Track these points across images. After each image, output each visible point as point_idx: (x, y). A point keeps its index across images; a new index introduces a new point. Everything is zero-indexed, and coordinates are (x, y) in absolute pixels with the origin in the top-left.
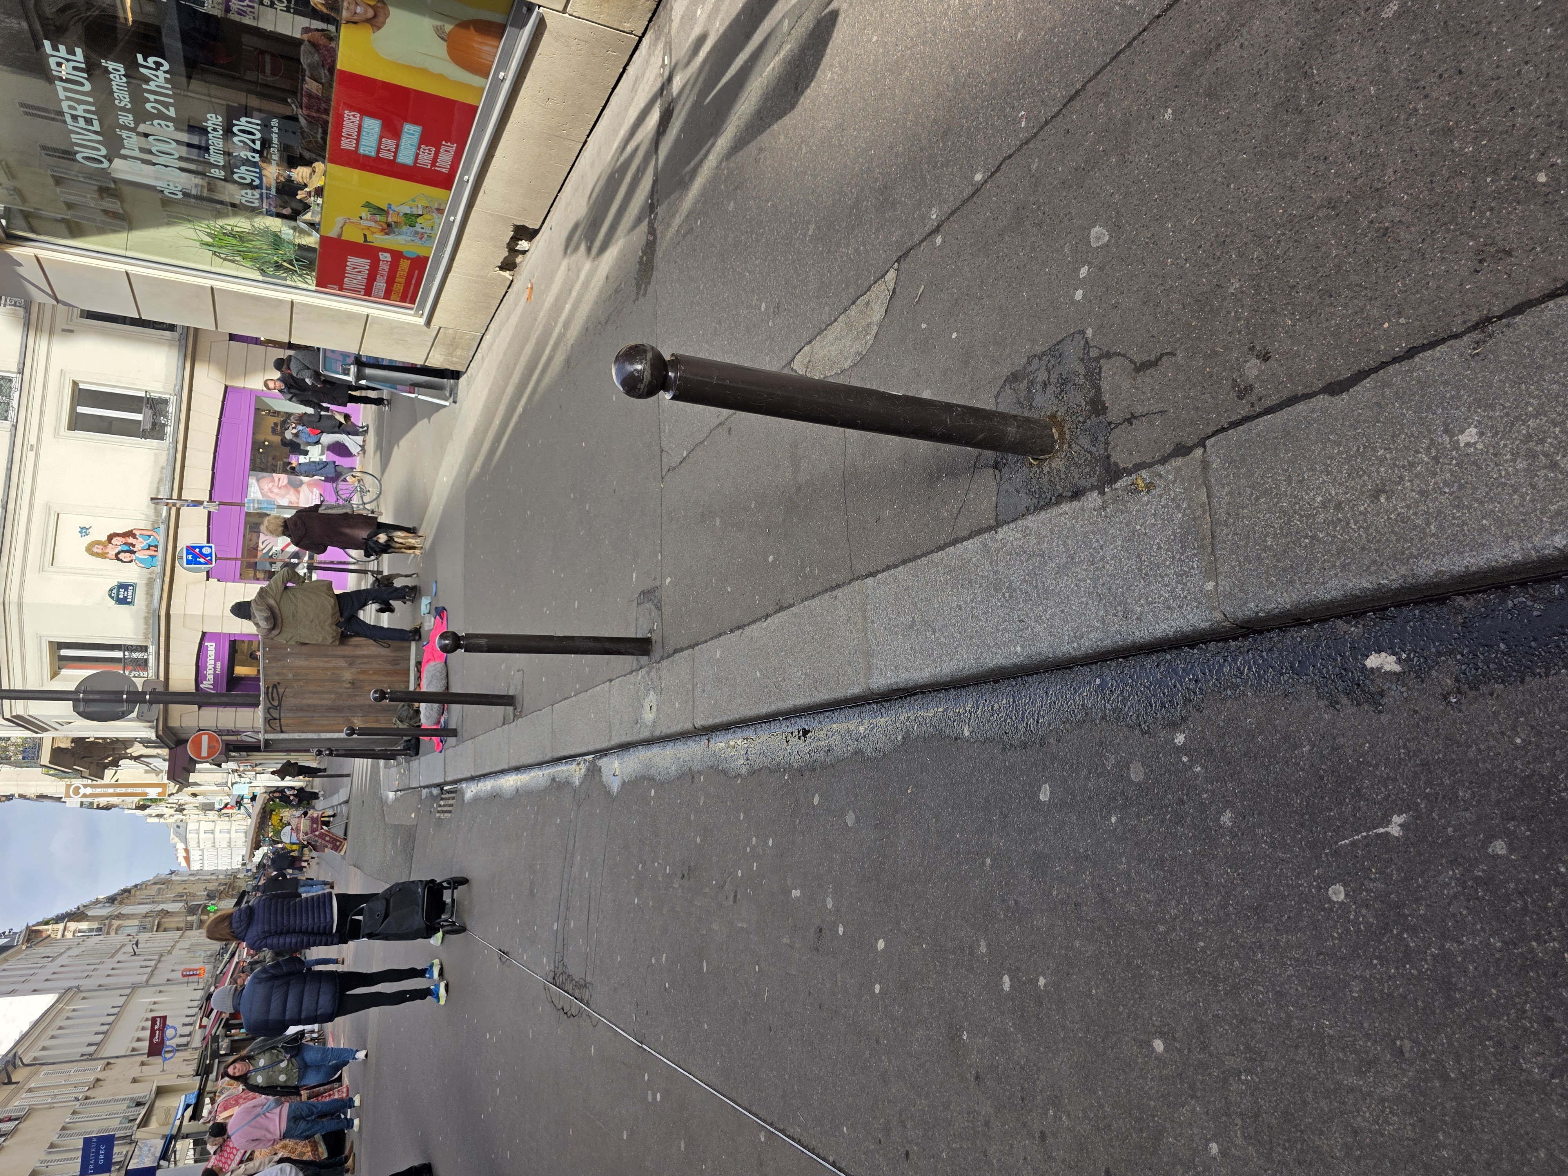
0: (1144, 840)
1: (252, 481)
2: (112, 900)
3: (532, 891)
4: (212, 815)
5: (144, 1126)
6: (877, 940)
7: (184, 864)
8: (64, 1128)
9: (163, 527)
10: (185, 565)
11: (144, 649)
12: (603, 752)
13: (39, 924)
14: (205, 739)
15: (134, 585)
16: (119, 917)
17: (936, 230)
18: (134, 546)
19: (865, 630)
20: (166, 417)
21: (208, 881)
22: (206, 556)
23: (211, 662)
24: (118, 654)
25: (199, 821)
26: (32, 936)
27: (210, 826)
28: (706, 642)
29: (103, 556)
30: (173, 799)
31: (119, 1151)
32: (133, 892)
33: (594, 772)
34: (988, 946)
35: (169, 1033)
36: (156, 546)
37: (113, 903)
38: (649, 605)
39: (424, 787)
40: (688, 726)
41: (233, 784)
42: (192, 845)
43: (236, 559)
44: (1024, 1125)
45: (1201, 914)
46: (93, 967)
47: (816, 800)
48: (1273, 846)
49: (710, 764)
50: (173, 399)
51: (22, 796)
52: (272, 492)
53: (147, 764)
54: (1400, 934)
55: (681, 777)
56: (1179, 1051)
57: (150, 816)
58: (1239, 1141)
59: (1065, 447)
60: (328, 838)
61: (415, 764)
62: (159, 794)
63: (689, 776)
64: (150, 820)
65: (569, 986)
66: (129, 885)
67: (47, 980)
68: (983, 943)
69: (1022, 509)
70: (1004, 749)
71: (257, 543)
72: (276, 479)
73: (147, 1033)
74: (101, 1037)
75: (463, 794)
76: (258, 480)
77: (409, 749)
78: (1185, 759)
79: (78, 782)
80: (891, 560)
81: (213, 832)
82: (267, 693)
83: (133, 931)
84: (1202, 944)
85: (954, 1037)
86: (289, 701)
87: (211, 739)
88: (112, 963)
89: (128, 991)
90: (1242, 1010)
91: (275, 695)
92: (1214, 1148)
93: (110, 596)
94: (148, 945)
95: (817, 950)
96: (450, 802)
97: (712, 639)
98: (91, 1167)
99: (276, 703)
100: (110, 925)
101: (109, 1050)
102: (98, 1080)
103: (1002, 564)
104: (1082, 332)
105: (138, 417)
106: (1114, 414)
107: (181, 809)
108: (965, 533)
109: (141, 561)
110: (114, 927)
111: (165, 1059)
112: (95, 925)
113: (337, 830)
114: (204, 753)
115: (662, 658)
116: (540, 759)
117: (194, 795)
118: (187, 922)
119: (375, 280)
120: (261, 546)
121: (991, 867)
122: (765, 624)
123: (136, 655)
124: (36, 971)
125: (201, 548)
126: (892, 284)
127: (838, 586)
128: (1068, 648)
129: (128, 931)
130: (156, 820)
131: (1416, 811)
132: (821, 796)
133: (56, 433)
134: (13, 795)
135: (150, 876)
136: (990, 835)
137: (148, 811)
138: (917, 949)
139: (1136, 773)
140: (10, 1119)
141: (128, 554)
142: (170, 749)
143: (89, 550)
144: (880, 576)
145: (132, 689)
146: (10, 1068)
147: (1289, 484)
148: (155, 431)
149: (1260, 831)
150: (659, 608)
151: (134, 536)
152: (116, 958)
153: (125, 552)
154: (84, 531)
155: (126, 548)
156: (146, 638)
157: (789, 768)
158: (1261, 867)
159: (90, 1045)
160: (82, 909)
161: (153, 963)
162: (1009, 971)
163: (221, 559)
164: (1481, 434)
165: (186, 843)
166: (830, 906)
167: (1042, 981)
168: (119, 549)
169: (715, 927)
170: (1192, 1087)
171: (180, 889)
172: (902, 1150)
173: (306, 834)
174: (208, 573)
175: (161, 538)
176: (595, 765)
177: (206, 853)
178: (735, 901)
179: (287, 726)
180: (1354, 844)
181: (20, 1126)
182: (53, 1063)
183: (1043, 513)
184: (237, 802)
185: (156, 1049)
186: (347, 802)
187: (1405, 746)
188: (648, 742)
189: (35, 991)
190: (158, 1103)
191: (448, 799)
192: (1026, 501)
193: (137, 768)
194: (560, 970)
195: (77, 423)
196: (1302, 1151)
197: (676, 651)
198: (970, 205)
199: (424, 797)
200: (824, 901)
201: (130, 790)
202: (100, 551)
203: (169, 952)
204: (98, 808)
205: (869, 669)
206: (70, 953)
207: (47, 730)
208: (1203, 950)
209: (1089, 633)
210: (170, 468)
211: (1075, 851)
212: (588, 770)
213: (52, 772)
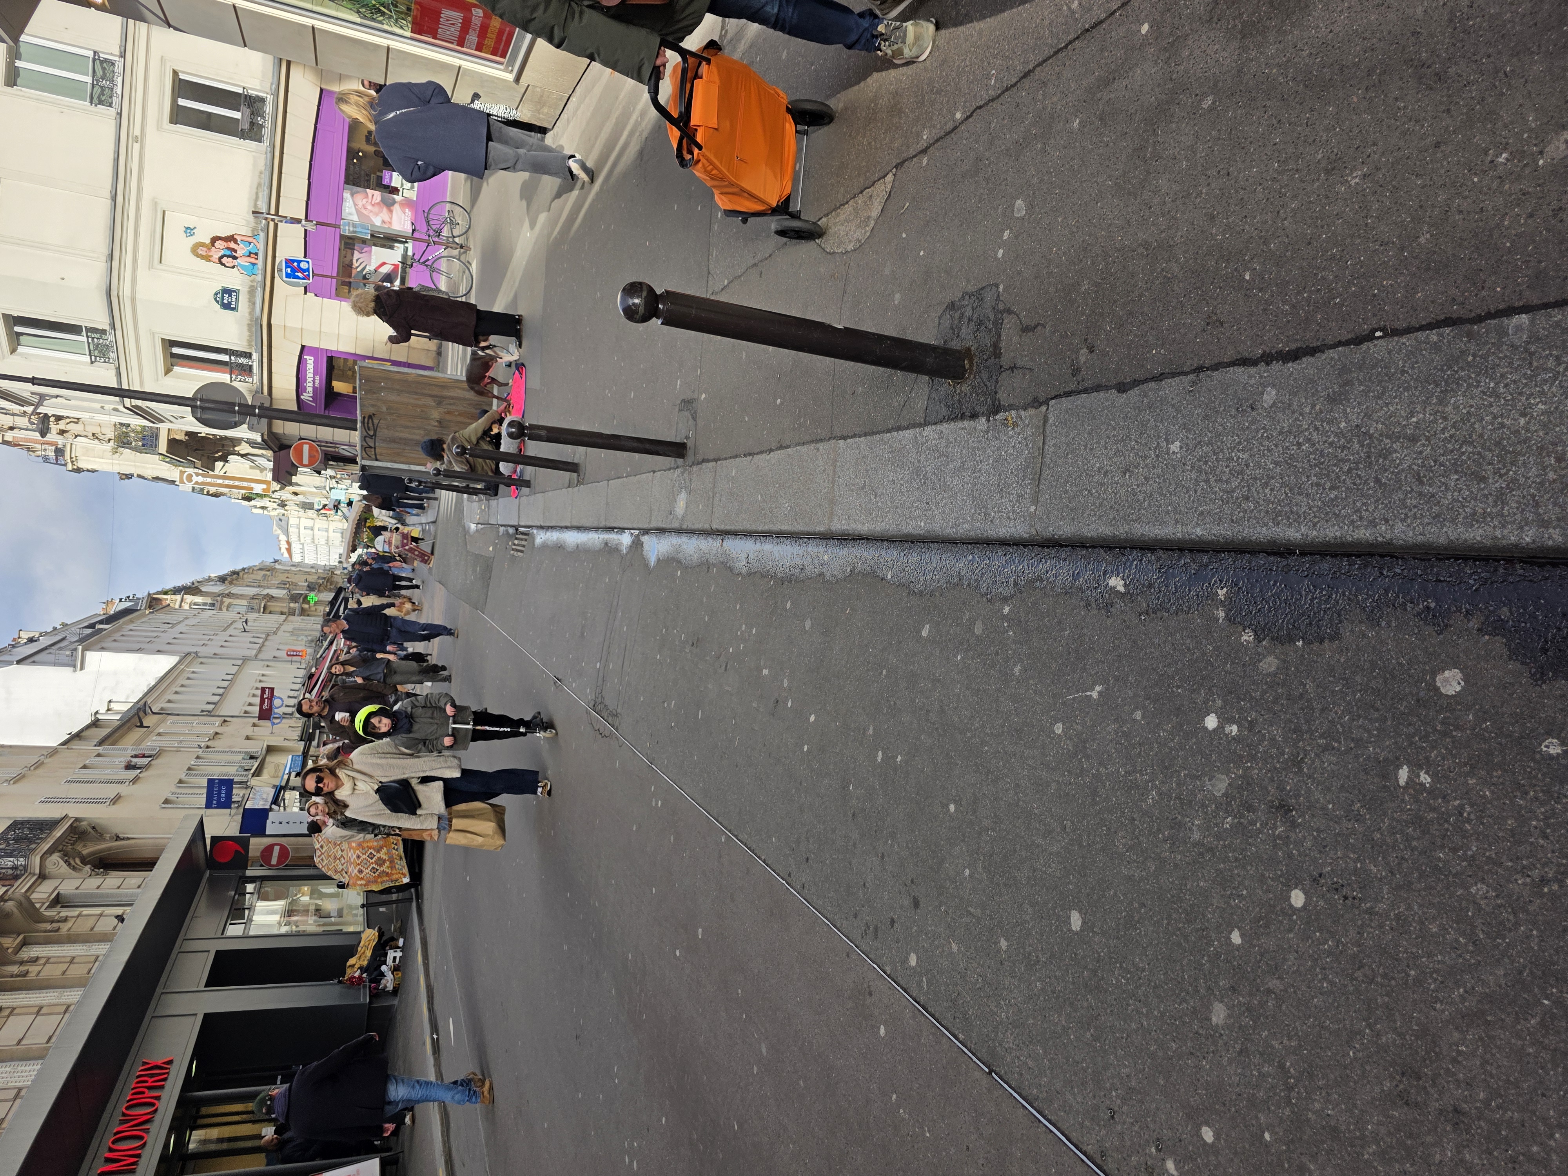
0: (972, 675)
1: (347, 195)
2: (222, 579)
3: (582, 634)
4: (311, 513)
5: (258, 776)
6: (810, 715)
7: (286, 555)
8: (189, 769)
9: (262, 235)
10: (285, 279)
11: (249, 355)
12: (646, 531)
13: (158, 593)
14: (306, 448)
15: (237, 292)
16: (229, 595)
17: (924, 151)
18: (235, 251)
19: (833, 482)
20: (263, 117)
21: (308, 573)
22: (303, 271)
23: (310, 375)
24: (224, 358)
25: (300, 518)
26: (153, 602)
27: (309, 523)
28: (726, 459)
29: (208, 258)
30: (276, 495)
31: (238, 793)
32: (241, 574)
33: (637, 544)
34: (874, 729)
35: (277, 702)
36: (256, 254)
37: (224, 582)
38: (687, 413)
39: (502, 526)
40: (707, 526)
41: (331, 489)
42: (293, 538)
43: (331, 277)
44: (874, 848)
45: (990, 729)
46: (209, 637)
47: (788, 606)
48: (1035, 692)
49: (721, 559)
50: (270, 99)
51: (139, 476)
52: (365, 209)
53: (253, 461)
54: (1081, 759)
55: (700, 565)
56: (962, 812)
57: (255, 507)
58: (980, 870)
59: (972, 376)
60: (416, 553)
61: (494, 502)
62: (264, 490)
63: (705, 565)
64: (254, 511)
65: (605, 714)
66: (238, 567)
67: (168, 643)
68: (871, 728)
69: (940, 417)
70: (909, 593)
71: (352, 260)
72: (370, 196)
73: (257, 700)
74: (218, 698)
75: (533, 539)
76: (352, 195)
77: (489, 489)
78: (1006, 625)
79: (190, 471)
80: (857, 430)
81: (312, 529)
82: (363, 422)
83: (243, 610)
84: (986, 748)
85: (845, 788)
86: (383, 433)
87: (311, 448)
88: (224, 636)
89: (239, 662)
90: (997, 792)
91: (371, 425)
92: (967, 872)
93: (215, 299)
94: (256, 624)
95: (773, 715)
96: (523, 543)
97: (730, 458)
98: (215, 802)
99: (371, 433)
100: (222, 603)
101: (225, 710)
102: (217, 733)
103: (923, 456)
104: (997, 286)
105: (237, 115)
106: (1005, 361)
107: (283, 504)
108: (905, 424)
109: (243, 267)
110: (226, 604)
111: (273, 724)
112: (209, 600)
113: (425, 547)
114: (306, 461)
115: (693, 464)
116: (595, 524)
117: (296, 494)
118: (290, 608)
119: (467, 33)
120: (355, 264)
121: (886, 676)
122: (768, 457)
123: (242, 360)
124: (159, 634)
125: (299, 262)
126: (889, 186)
127: (821, 440)
128: (950, 532)
129: (238, 609)
130: (260, 511)
131: (1108, 685)
132: (792, 603)
133: (159, 127)
134: (132, 475)
135: (256, 562)
136: (889, 654)
137: (253, 503)
138: (833, 724)
139: (978, 629)
140: (144, 756)
141: (230, 259)
142: (274, 452)
143: (195, 250)
144: (849, 440)
145: (242, 402)
146: (141, 714)
147: (1085, 449)
148: (253, 132)
149: (1031, 682)
150: (694, 419)
151: (236, 242)
152: (229, 632)
153: (228, 256)
154: (189, 231)
155: (228, 253)
156: (250, 345)
157: (774, 576)
158: (1026, 705)
159: (208, 703)
160: (196, 584)
161: (261, 641)
162: (883, 750)
163: (318, 275)
164: (1181, 447)
165: (288, 536)
166: (785, 685)
167: (899, 758)
168: (222, 253)
169: (710, 686)
170: (964, 835)
171: (283, 577)
172: (805, 856)
173: (397, 547)
174: (306, 288)
175: (261, 246)
176: (639, 540)
177: (306, 547)
178: (726, 670)
179: (381, 455)
180: (1074, 699)
181: (152, 762)
182: (178, 715)
183: (953, 424)
184: (335, 506)
185: (265, 714)
186: (434, 522)
187: (1113, 642)
188: (680, 531)
189: (159, 651)
190: (268, 759)
191: (522, 540)
192: (944, 411)
193: (242, 463)
194: (599, 700)
195: (179, 116)
196: (1008, 879)
197: (704, 461)
198: (948, 140)
199: (501, 534)
200: (782, 681)
201: (237, 483)
202: (204, 253)
203: (275, 633)
204: (208, 494)
205: (832, 514)
206: (187, 622)
207: (163, 422)
208: (987, 752)
209: (964, 523)
210: (268, 173)
211: (933, 674)
212: (633, 542)
213: (168, 460)
